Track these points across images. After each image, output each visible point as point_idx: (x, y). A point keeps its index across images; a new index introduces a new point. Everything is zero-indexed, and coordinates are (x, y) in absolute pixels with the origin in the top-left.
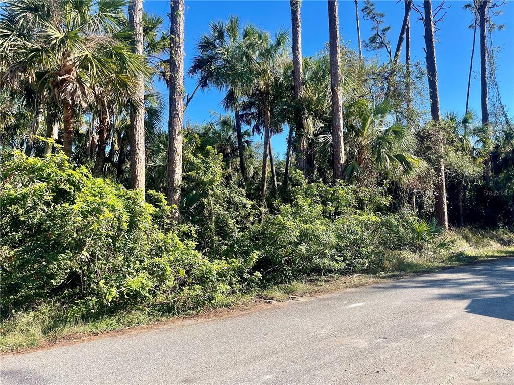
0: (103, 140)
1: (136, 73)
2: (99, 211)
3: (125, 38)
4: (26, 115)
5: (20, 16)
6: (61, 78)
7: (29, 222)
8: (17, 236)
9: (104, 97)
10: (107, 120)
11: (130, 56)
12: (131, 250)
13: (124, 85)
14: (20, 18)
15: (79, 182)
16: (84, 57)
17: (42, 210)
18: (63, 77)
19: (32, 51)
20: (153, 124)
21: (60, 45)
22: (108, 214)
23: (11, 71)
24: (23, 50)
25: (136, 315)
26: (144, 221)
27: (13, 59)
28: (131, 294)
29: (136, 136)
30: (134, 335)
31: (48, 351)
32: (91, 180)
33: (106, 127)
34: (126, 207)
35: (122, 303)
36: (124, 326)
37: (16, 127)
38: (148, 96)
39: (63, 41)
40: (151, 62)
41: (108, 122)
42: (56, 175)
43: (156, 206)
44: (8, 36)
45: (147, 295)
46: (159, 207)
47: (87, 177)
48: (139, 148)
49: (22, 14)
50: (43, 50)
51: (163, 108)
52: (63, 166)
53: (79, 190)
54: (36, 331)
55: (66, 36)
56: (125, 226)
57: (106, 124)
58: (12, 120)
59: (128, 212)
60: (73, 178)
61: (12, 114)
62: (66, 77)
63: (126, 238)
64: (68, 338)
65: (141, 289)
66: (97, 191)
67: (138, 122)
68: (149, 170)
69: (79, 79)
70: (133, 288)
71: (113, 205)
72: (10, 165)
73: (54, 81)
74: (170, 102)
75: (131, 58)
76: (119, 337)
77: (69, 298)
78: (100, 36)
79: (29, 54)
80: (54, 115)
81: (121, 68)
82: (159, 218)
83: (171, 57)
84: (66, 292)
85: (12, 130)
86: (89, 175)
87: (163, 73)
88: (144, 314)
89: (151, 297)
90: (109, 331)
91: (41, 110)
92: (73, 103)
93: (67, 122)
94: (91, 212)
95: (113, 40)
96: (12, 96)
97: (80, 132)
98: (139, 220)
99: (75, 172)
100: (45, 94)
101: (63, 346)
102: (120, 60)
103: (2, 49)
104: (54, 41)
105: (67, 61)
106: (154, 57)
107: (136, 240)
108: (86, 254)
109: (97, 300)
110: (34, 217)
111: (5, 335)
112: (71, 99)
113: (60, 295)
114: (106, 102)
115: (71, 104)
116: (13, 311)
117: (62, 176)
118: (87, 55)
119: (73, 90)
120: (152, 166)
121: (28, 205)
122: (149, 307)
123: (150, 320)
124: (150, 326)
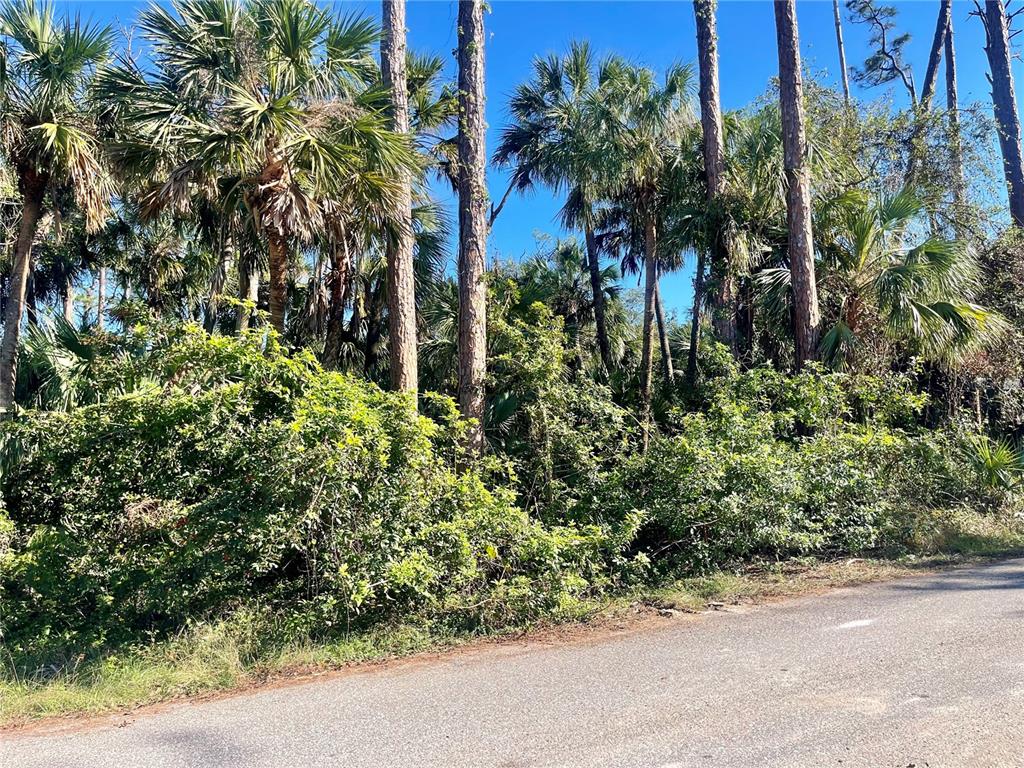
0: (339, 298)
1: (396, 169)
2: (336, 434)
3: (375, 103)
4: (202, 259)
5: (188, 75)
6: (263, 187)
7: (213, 454)
8: (192, 479)
9: (338, 218)
10: (345, 261)
11: (386, 137)
12: (396, 508)
13: (376, 193)
14: (188, 80)
15: (299, 380)
16: (302, 144)
17: (234, 431)
18: (267, 186)
19: (210, 140)
20: (429, 265)
21: (259, 126)
22: (351, 438)
23: (175, 179)
24: (195, 140)
25: (406, 632)
26: (419, 451)
27: (178, 157)
28: (397, 591)
29: (400, 289)
30: (406, 671)
31: (254, 696)
32: (321, 375)
33: (344, 274)
34: (385, 426)
35: (381, 609)
36: (387, 654)
37: (186, 281)
38: (419, 210)
39: (264, 119)
40: (423, 146)
41: (347, 264)
42: (259, 366)
43: (439, 421)
44: (167, 114)
45: (427, 594)
46: (446, 423)
47: (312, 368)
48: (406, 312)
49: (192, 72)
50: (231, 137)
51: (447, 233)
52: (271, 351)
53: (299, 394)
54: (231, 657)
55: (271, 109)
56: (384, 460)
57: (344, 269)
58: (179, 270)
59: (389, 434)
60: (288, 371)
61: (179, 258)
62: (272, 185)
63: (385, 484)
64: (288, 673)
65: (415, 582)
66: (331, 396)
67: (402, 261)
68: (423, 354)
69: (295, 187)
70: (401, 581)
71: (360, 422)
72: (180, 351)
73: (251, 194)
74: (460, 220)
75: (386, 140)
76: (379, 674)
77: (286, 598)
78: (331, 105)
79: (206, 145)
80: (251, 257)
81: (370, 160)
82: (445, 444)
83: (461, 133)
84: (281, 585)
85: (179, 288)
86: (318, 366)
87: (446, 166)
88: (424, 632)
89: (433, 598)
90: (360, 661)
91: (229, 249)
92: (286, 234)
93: (275, 270)
94: (321, 437)
95: (353, 110)
96: (177, 224)
97: (298, 285)
98: (408, 450)
99: (292, 362)
100: (235, 219)
101: (279, 687)
102: (367, 146)
103: (157, 139)
104: (249, 120)
105: (274, 156)
106: (428, 135)
107: (404, 489)
108: (314, 515)
109: (335, 601)
110: (221, 444)
111: (176, 667)
112: (282, 225)
113: (270, 591)
114: (343, 227)
115: (281, 234)
116: (189, 620)
117: (270, 368)
118: (309, 141)
119: (284, 207)
120: (429, 345)
121: (212, 423)
122: (431, 618)
123: (434, 642)
124: (435, 655)
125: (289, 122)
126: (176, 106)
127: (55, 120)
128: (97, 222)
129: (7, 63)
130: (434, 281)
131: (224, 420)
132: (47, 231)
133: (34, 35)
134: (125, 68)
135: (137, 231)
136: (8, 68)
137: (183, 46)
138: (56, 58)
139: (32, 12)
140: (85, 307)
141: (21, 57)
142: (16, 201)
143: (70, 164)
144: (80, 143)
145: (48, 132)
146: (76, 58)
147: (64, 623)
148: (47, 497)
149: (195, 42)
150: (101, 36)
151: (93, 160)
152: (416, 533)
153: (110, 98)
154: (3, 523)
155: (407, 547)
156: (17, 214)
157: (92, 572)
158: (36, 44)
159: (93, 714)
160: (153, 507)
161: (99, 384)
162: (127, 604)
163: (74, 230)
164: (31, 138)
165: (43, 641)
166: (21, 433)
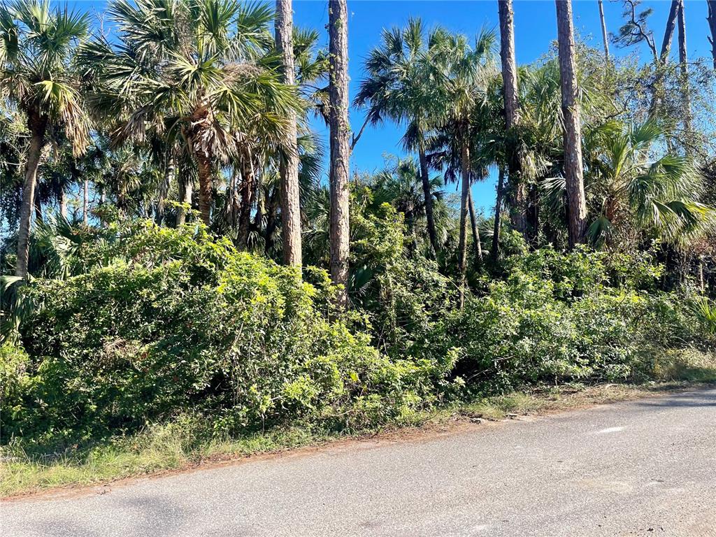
0: (247, 201)
1: (286, 110)
2: (248, 295)
3: (271, 64)
4: (153, 174)
5: (143, 46)
6: (194, 124)
7: (163, 310)
8: (150, 327)
9: (246, 145)
10: (251, 175)
11: (279, 87)
12: (289, 346)
13: (272, 127)
14: (142, 49)
15: (221, 258)
16: (222, 94)
17: (178, 294)
18: (197, 123)
19: (158, 91)
20: (309, 177)
21: (193, 82)
22: (259, 298)
23: (135, 119)
24: (148, 92)
25: (295, 432)
26: (304, 306)
27: (136, 103)
28: (290, 403)
29: (289, 194)
30: (295, 458)
31: (191, 474)
32: (235, 254)
33: (250, 184)
34: (281, 289)
35: (278, 415)
36: (282, 447)
37: (143, 190)
38: (302, 139)
39: (196, 76)
40: (304, 94)
41: (252, 177)
42: (194, 249)
43: (318, 287)
44: (129, 73)
45: (310, 406)
46: (322, 288)
47: (229, 250)
48: (293, 211)
49: (145, 44)
50: (173, 89)
51: (322, 155)
52: (201, 238)
53: (221, 268)
54: (176, 448)
55: (200, 70)
56: (281, 312)
57: (250, 180)
58: (137, 182)
59: (284, 295)
60: (214, 252)
61: (137, 174)
62: (200, 122)
63: (282, 329)
64: (214, 459)
65: (301, 398)
66: (244, 269)
67: (290, 175)
68: (306, 239)
69: (216, 124)
70: (292, 396)
71: (265, 286)
72: (140, 239)
73: (186, 128)
74: (331, 146)
75: (279, 89)
76: (277, 461)
77: (213, 408)
78: (241, 65)
79: (155, 96)
80: (187, 173)
81: (268, 104)
82: (321, 302)
83: (331, 84)
84: (209, 399)
85: (138, 194)
86: (233, 248)
87: (321, 107)
88: (307, 432)
89: (314, 408)
90: (263, 451)
91: (172, 167)
92: (210, 156)
93: (203, 181)
94: (238, 296)
95: (256, 69)
96: (136, 151)
97: (219, 192)
98: (297, 306)
99: (216, 245)
100: (176, 146)
101: (209, 468)
102: (266, 94)
103: (122, 91)
104: (186, 77)
105: (202, 102)
106: (308, 85)
107: (295, 332)
108: (237, 350)
109: (247, 410)
110: (169, 303)
111: (139, 453)
112: (208, 150)
113: (202, 403)
114: (250, 152)
115: (207, 156)
116: (147, 422)
117: (201, 250)
118: (226, 91)
119: (209, 138)
120: (309, 233)
121: (162, 288)
122: (312, 423)
123: (314, 439)
124: (315, 448)
125: (212, 78)
126: (135, 68)
127: (52, 78)
128: (80, 149)
129: (19, 39)
130: (313, 188)
131: (171, 287)
132: (48, 155)
133: (36, 19)
134: (98, 42)
135: (108, 155)
136: (19, 43)
137: (139, 26)
138: (51, 35)
139: (35, 4)
140: (74, 208)
141: (28, 35)
142: (26, 135)
143: (62, 110)
144: (69, 94)
145: (47, 87)
146: (65, 35)
147: (63, 423)
148: (51, 338)
149: (147, 22)
150: (83, 19)
151: (77, 106)
152: (302, 364)
153: (89, 63)
154: (21, 355)
155: (296, 373)
156: (27, 144)
157: (81, 389)
158: (38, 26)
159: (83, 486)
160: (122, 345)
161: (85, 261)
162: (105, 410)
163: (67, 154)
164: (35, 91)
165: (49, 436)
166: (32, 294)
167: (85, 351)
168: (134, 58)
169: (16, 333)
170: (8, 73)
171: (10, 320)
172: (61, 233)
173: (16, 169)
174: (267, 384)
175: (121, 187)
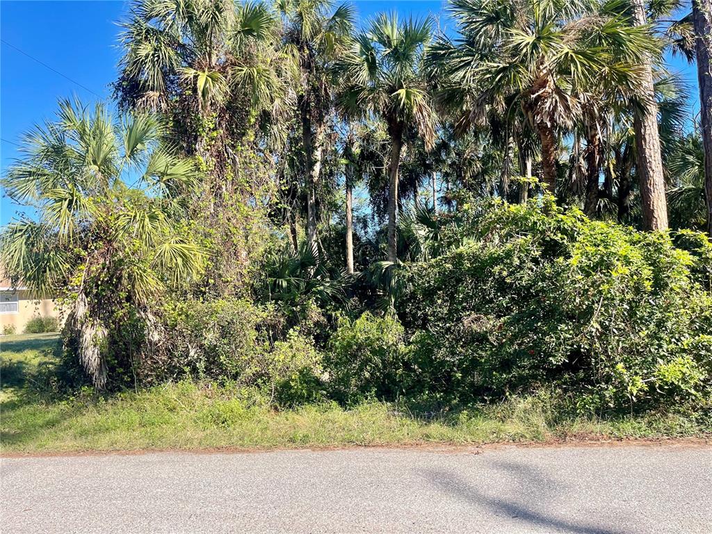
0: (594, 166)
2: (609, 266)
4: (493, 155)
6: (534, 96)
7: (516, 285)
8: (504, 301)
9: (592, 105)
10: (597, 137)
12: (660, 324)
15: (572, 229)
17: (529, 269)
18: (537, 94)
19: (498, 72)
20: (671, 126)
21: (532, 53)
22: (621, 270)
23: (477, 105)
24: (488, 76)
25: (673, 420)
26: (678, 277)
27: (477, 90)
28: (666, 387)
29: (647, 151)
30: (678, 449)
31: (558, 449)
32: (588, 224)
33: (597, 148)
34: (646, 258)
35: (650, 400)
36: (660, 434)
37: (485, 172)
38: (659, 84)
39: (535, 46)
41: (599, 139)
42: (543, 223)
43: (694, 253)
44: (469, 64)
45: (693, 391)
46: (700, 254)
47: (582, 221)
48: (653, 168)
50: (513, 66)
51: (686, 97)
53: (573, 239)
54: (540, 421)
55: (538, 39)
56: (648, 285)
57: (597, 143)
58: (478, 166)
59: (650, 265)
60: (564, 224)
61: (478, 157)
62: (540, 92)
63: (650, 304)
64: (581, 437)
65: (680, 382)
66: (599, 239)
67: (647, 128)
68: (671, 198)
69: (558, 90)
70: (669, 379)
71: (626, 256)
72: (491, 218)
73: (526, 102)
74: (700, 84)
75: (629, 34)
76: (655, 449)
77: (573, 385)
78: (580, 21)
79: (494, 78)
80: (528, 147)
81: (616, 54)
82: (700, 272)
83: (696, 11)
84: (567, 376)
85: (480, 177)
86: (586, 219)
87: (681, 43)
88: (691, 421)
89: (699, 395)
90: (637, 436)
91: (511, 145)
92: (552, 125)
93: (546, 153)
94: (595, 268)
95: (600, 19)
96: (476, 135)
97: (561, 162)
98: (669, 277)
99: (566, 217)
100: (516, 123)
101: (576, 446)
102: (613, 43)
103: (465, 82)
104: (524, 50)
105: (541, 71)
106: (663, 21)
107: (667, 307)
108: (597, 326)
109: (615, 390)
110: (521, 277)
111: (503, 422)
112: (550, 120)
113: (560, 379)
114: (596, 111)
115: (549, 126)
116: (508, 394)
117: (550, 223)
118: (567, 53)
119: (552, 107)
120: (676, 192)
121: (514, 264)
122: (696, 411)
123: (701, 430)
124: (703, 440)
125: (552, 43)
126: (474, 56)
127: (404, 86)
128: (431, 142)
129: (377, 58)
130: (677, 139)
131: (522, 262)
132: (405, 154)
133: (388, 37)
134: (441, 42)
135: (452, 145)
136: (377, 62)
137: (477, 14)
138: (401, 47)
139: (386, 23)
140: (425, 198)
141: (383, 53)
142: (387, 141)
143: (414, 112)
144: (419, 98)
145: (401, 95)
146: (412, 44)
147: (435, 387)
148: (419, 313)
149: (483, 9)
150: (425, 25)
151: (427, 106)
152: (679, 343)
153: (435, 64)
154: (399, 327)
155: (672, 353)
156: (389, 148)
157: (448, 359)
158: (390, 42)
159: (458, 444)
160: (477, 319)
161: (444, 243)
162: (469, 379)
163: (419, 152)
164: (393, 101)
165: (425, 397)
166: (403, 276)
167: (448, 325)
168: (473, 47)
169: (392, 309)
170: (372, 90)
171: (387, 298)
172: (420, 220)
173: (382, 172)
174: (636, 364)
175: (465, 173)
